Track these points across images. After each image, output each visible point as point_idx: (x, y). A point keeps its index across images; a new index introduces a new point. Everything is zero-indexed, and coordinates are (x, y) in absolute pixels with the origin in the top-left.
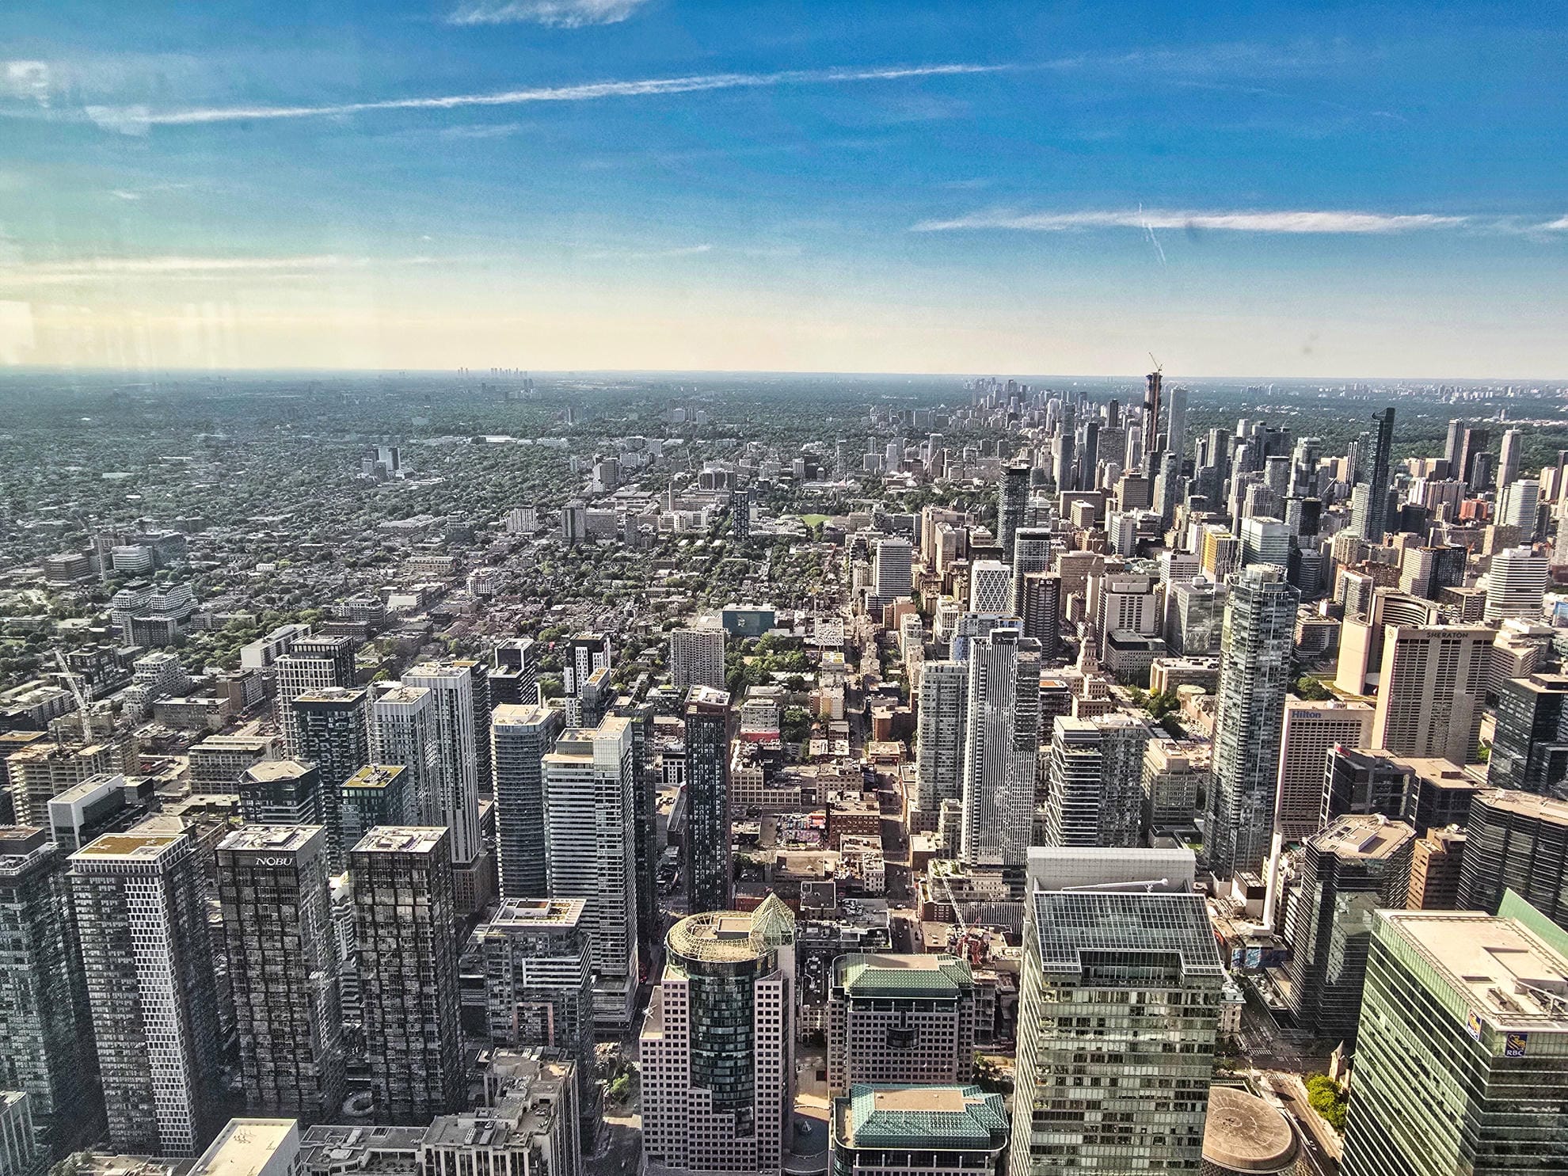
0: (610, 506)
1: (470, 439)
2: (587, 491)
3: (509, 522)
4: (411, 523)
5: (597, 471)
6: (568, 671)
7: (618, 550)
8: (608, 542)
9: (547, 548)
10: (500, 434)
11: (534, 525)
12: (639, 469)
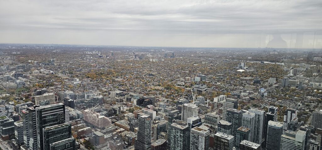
0: (295, 79)
1: (260, 62)
2: (289, 75)
3: (269, 80)
4: (247, 78)
5: (292, 71)
6: (285, 116)
7: (296, 90)
8: (294, 88)
9: (277, 87)
10: (267, 61)
11: (275, 82)
12: (303, 71)
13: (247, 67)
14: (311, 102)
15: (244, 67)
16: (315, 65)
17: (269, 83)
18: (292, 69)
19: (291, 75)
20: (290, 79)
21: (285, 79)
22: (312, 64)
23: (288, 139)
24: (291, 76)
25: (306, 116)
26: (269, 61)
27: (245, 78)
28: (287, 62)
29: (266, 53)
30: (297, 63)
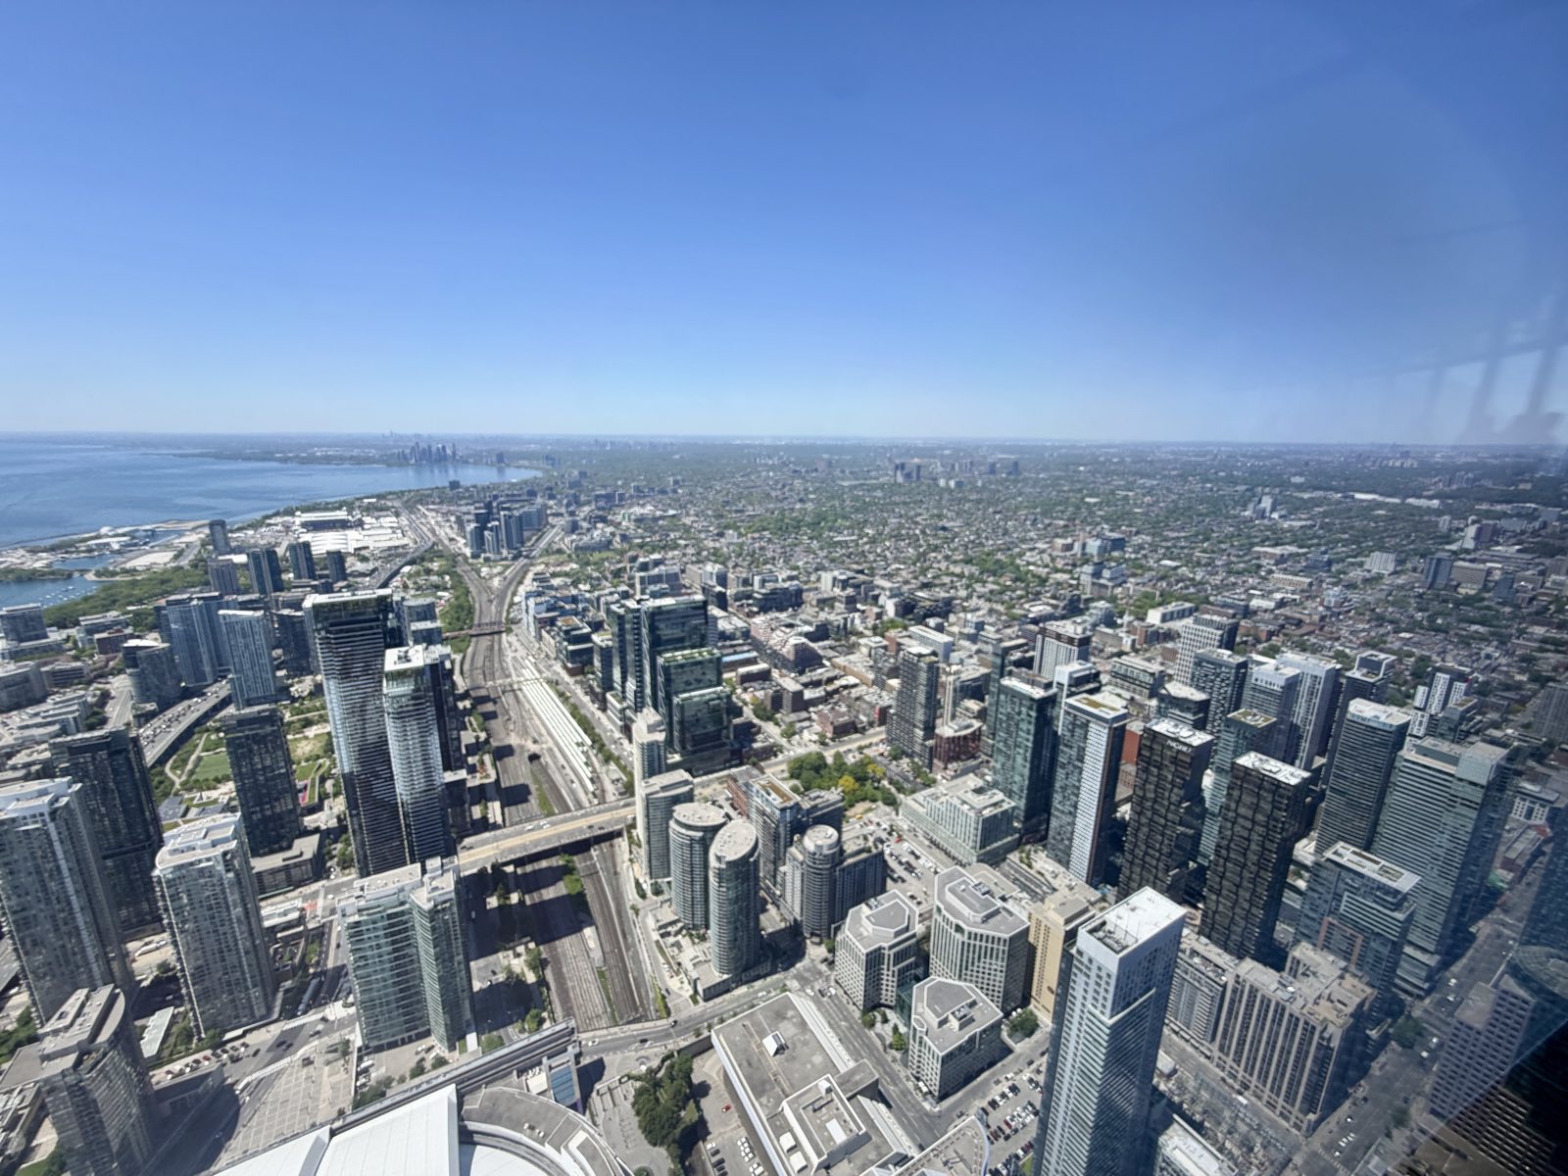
0: (1483, 561)
1: (1339, 495)
2: (1455, 546)
3: (1368, 560)
4: (1278, 551)
6: (1422, 690)
7: (1483, 599)
8: (1472, 592)
10: (1372, 492)
11: (1391, 567)
13: (1283, 513)
14: (1542, 650)
17: (1369, 571)
19: (1470, 544)
20: (1461, 559)
21: (1439, 560)
23: (1424, 766)
24: (1467, 551)
25: (1513, 695)
26: (1377, 493)
27: (1269, 549)
28: (1454, 498)
29: (1368, 464)
30: (1500, 502)
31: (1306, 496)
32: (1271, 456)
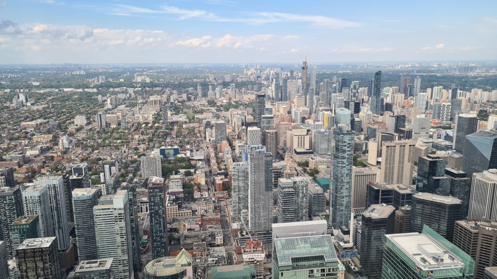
0: (115, 113)
1: (57, 90)
2: (106, 108)
3: (75, 120)
4: (34, 123)
5: (109, 101)
6: (102, 175)
7: (119, 129)
8: (115, 126)
9: (91, 129)
10: (70, 87)
11: (85, 122)
12: (125, 99)
13: (33, 102)
14: (139, 144)
15: (27, 101)
16: (140, 89)
17: (77, 125)
18: (110, 96)
19: (110, 107)
20: (109, 114)
21: (100, 115)
22: (136, 87)
23: (103, 209)
24: (109, 109)
25: (134, 165)
26: (72, 87)
27: (29, 123)
28: (101, 87)
29: (66, 74)
30: (116, 87)
31: (42, 92)
32: (20, 71)
